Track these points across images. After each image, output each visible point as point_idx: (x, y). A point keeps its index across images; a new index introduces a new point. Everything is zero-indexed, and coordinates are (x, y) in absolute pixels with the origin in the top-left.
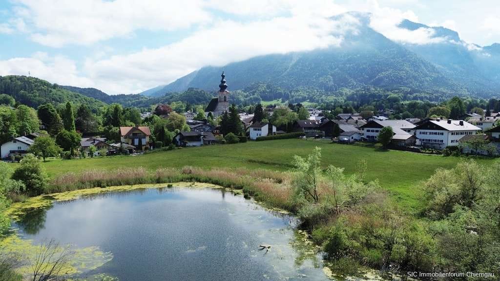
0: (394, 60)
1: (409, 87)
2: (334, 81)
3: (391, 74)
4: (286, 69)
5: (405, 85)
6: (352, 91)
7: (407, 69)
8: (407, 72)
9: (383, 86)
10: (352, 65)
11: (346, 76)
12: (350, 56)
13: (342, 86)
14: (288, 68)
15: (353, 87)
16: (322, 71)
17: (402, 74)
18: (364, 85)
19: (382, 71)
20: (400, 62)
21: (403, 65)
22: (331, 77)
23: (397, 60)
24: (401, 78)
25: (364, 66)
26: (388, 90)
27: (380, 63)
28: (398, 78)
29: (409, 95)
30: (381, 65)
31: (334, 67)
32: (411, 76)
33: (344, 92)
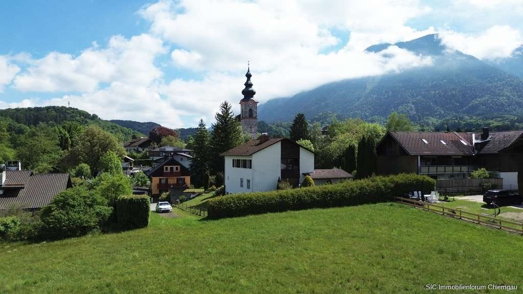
0: (491, 84)
1: (515, 115)
2: (417, 110)
3: (488, 100)
4: (359, 99)
5: (509, 112)
6: (440, 121)
7: (508, 94)
8: (508, 98)
9: (479, 115)
10: (437, 91)
11: (431, 104)
12: (435, 82)
13: (427, 115)
14: (361, 98)
15: (441, 116)
16: (402, 99)
17: (503, 100)
18: (454, 114)
19: (476, 97)
20: (498, 87)
21: (502, 90)
22: (413, 106)
23: (495, 84)
24: (502, 105)
25: (454, 92)
26: (487, 119)
27: (473, 89)
28: (497, 105)
29: (517, 124)
30: (474, 91)
31: (415, 94)
32: (514, 102)
33: (430, 122)
